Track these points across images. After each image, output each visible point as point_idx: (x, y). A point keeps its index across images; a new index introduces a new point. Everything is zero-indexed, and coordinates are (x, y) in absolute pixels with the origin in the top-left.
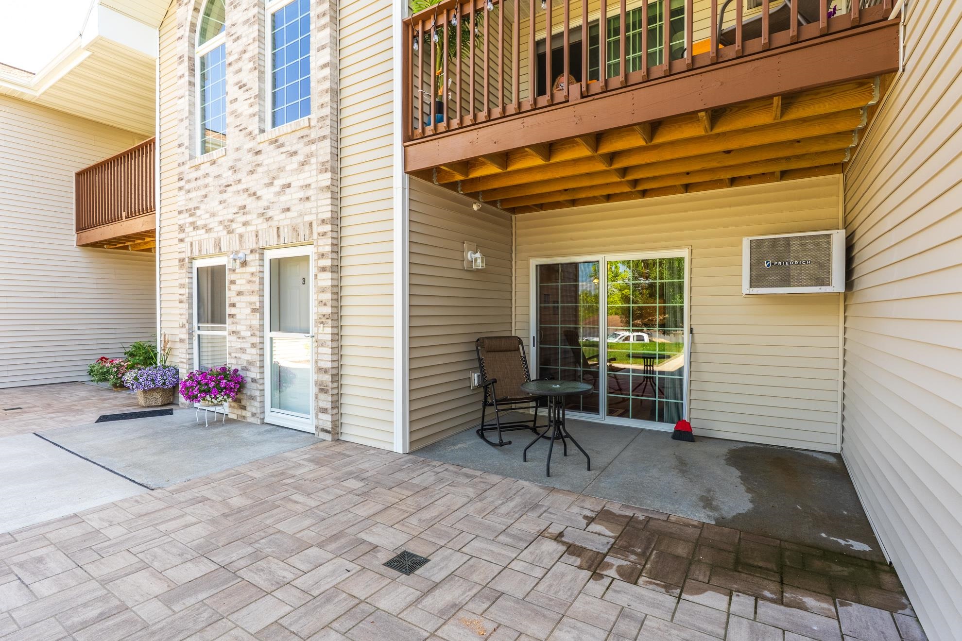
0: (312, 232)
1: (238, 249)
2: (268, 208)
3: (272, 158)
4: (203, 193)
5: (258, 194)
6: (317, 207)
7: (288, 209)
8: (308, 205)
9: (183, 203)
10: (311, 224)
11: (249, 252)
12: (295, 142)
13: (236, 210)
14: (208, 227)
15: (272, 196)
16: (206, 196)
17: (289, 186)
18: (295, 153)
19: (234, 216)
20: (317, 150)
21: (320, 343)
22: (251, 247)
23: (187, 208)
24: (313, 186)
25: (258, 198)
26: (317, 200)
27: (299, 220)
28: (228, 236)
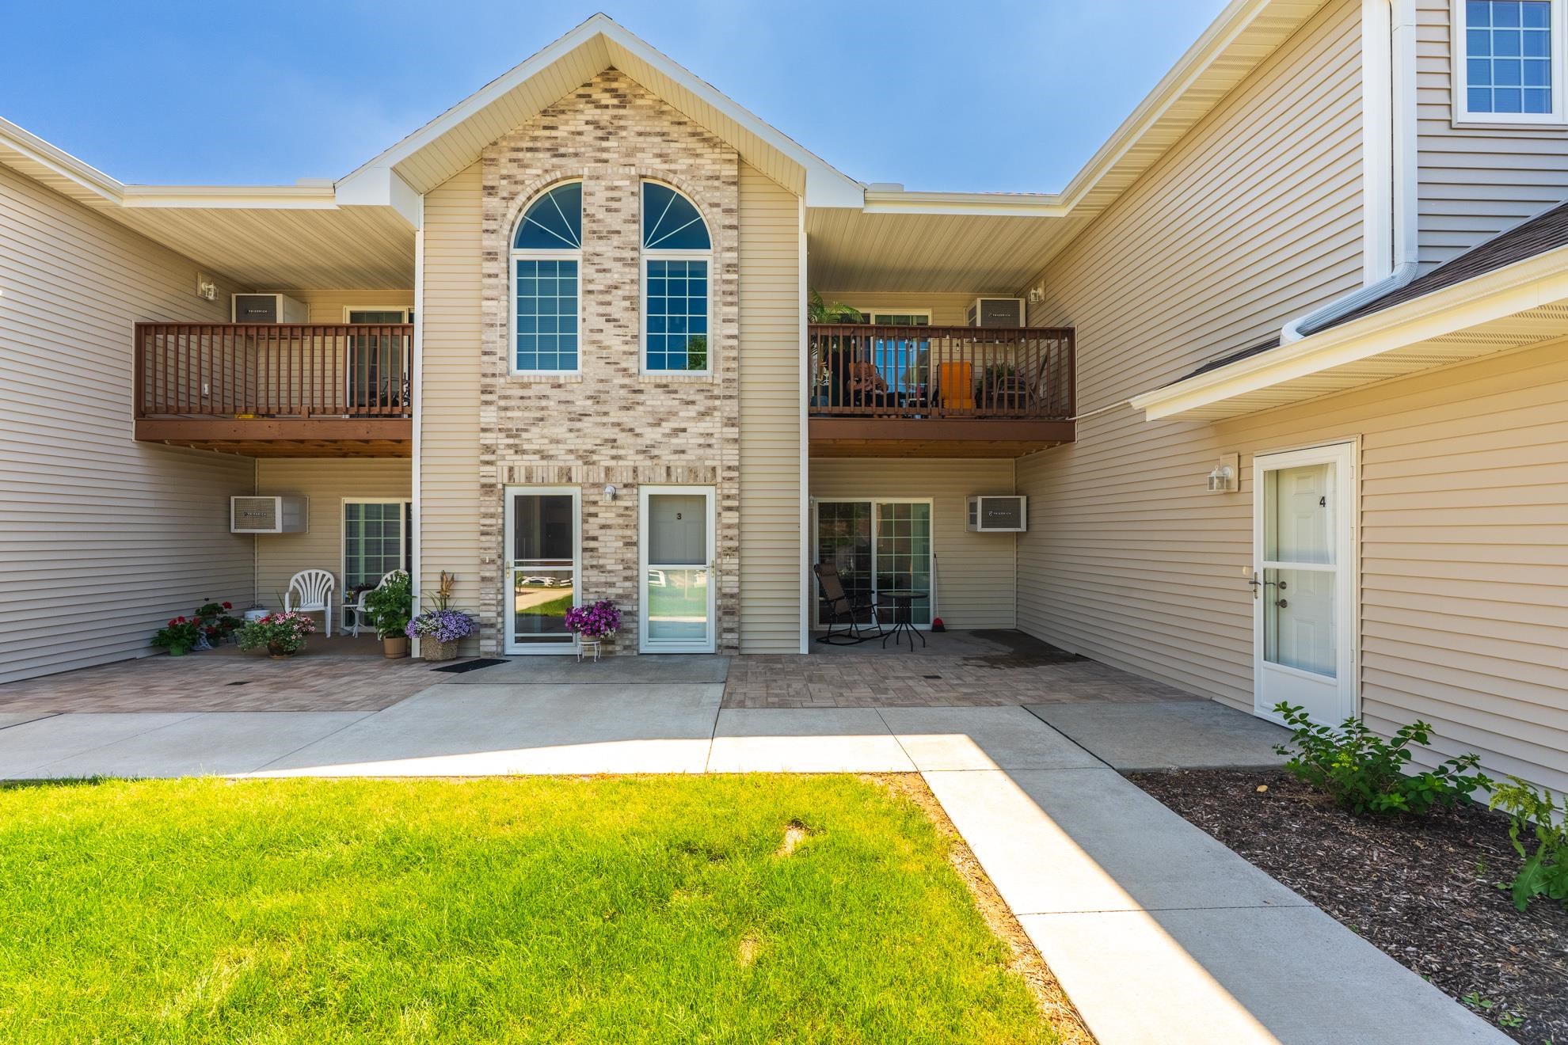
0: (715, 476)
1: (602, 481)
2: (653, 446)
3: (657, 401)
4: (538, 415)
5: (638, 431)
6: (722, 455)
7: (683, 452)
8: (709, 451)
9: (495, 420)
10: (714, 469)
11: (621, 486)
12: (692, 392)
13: (598, 442)
14: (546, 453)
15: (660, 436)
16: (542, 419)
17: (684, 430)
18: (693, 403)
19: (595, 447)
20: (722, 406)
21: (724, 572)
22: (625, 482)
23: (500, 427)
24: (716, 436)
25: (637, 435)
26: (721, 449)
27: (698, 464)
28: (585, 467)
